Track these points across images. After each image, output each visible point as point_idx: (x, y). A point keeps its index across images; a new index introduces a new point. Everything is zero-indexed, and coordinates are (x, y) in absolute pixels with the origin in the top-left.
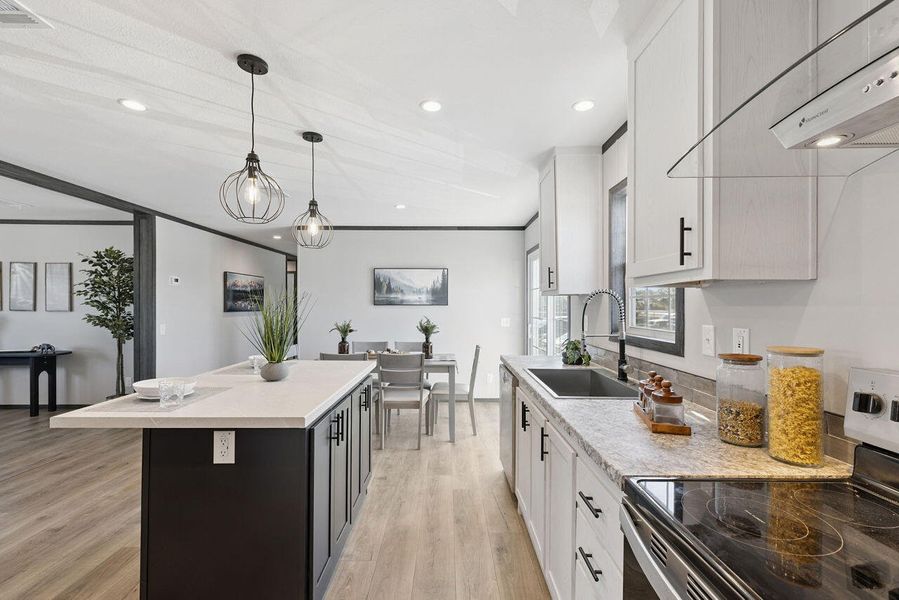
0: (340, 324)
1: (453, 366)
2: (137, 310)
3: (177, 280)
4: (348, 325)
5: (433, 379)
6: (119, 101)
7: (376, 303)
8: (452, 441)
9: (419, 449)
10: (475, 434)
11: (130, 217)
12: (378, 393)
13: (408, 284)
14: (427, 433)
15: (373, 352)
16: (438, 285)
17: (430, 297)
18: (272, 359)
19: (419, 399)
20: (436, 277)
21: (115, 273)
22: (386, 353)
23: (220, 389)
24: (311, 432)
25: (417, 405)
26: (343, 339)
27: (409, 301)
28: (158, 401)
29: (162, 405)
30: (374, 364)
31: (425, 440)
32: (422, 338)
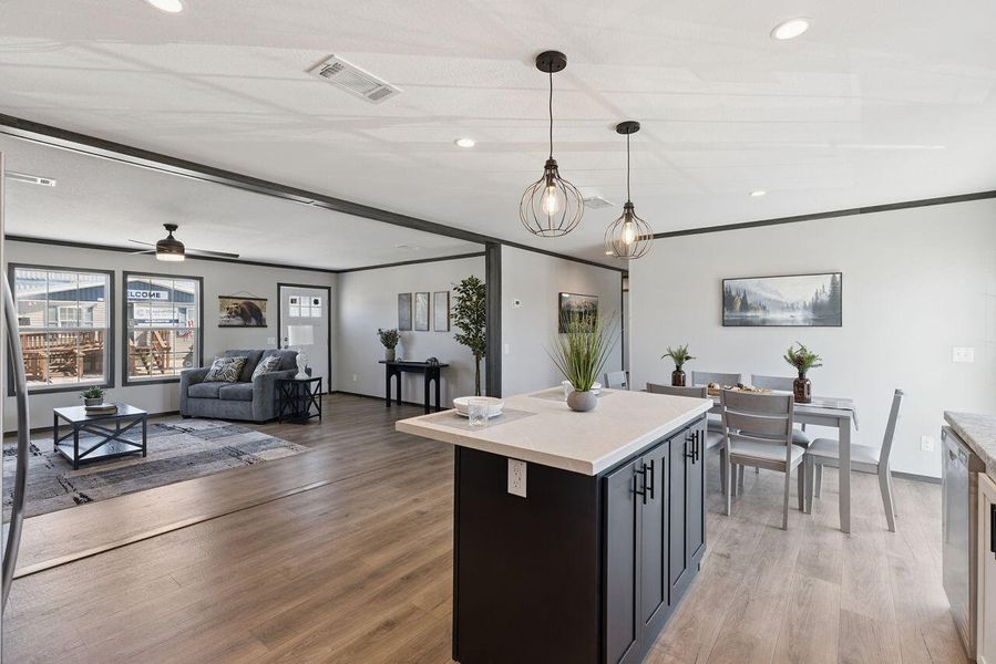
0: (675, 349)
1: (848, 419)
2: (488, 330)
3: (517, 303)
4: (684, 352)
5: (812, 433)
6: (456, 141)
7: (725, 324)
8: (845, 529)
9: (784, 528)
10: (891, 529)
11: (482, 248)
12: (722, 441)
13: (774, 297)
14: (801, 509)
15: (717, 387)
16: (825, 298)
17: (810, 315)
18: (578, 386)
19: (785, 459)
20: (820, 287)
21: (474, 299)
22: (736, 389)
23: (525, 414)
24: (603, 481)
25: (783, 466)
26: (678, 368)
27: (774, 321)
28: (467, 418)
29: (471, 423)
30: (709, 403)
31: (795, 519)
32: (793, 373)
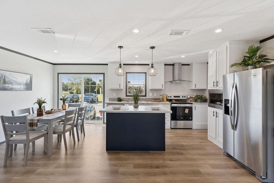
13: (14, 80)
16: (28, 82)
20: (27, 78)
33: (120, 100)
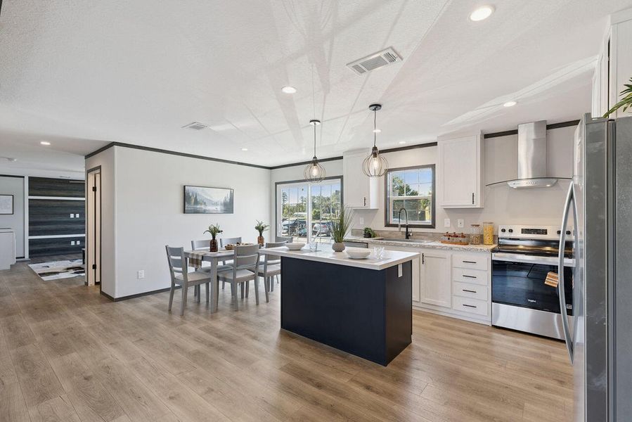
7: (185, 212)
13: (209, 198)
16: (228, 200)
17: (223, 208)
20: (226, 195)
26: (214, 238)
27: (209, 210)
33: (369, 234)
